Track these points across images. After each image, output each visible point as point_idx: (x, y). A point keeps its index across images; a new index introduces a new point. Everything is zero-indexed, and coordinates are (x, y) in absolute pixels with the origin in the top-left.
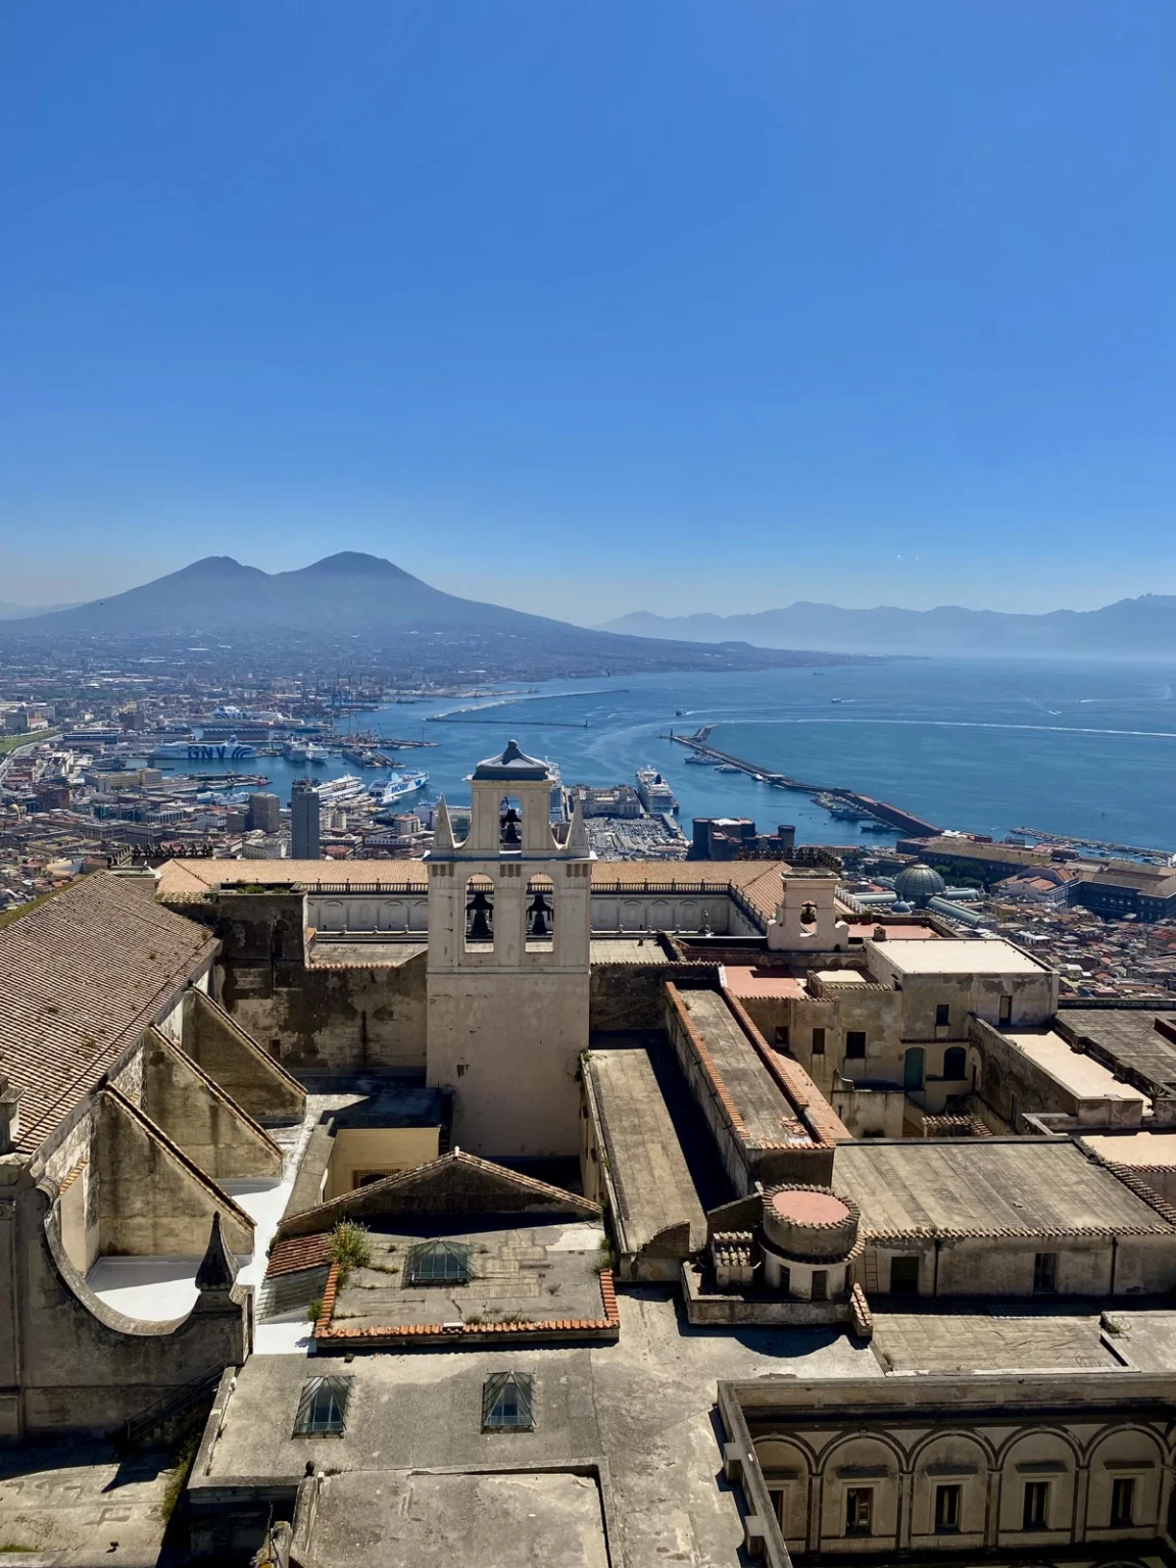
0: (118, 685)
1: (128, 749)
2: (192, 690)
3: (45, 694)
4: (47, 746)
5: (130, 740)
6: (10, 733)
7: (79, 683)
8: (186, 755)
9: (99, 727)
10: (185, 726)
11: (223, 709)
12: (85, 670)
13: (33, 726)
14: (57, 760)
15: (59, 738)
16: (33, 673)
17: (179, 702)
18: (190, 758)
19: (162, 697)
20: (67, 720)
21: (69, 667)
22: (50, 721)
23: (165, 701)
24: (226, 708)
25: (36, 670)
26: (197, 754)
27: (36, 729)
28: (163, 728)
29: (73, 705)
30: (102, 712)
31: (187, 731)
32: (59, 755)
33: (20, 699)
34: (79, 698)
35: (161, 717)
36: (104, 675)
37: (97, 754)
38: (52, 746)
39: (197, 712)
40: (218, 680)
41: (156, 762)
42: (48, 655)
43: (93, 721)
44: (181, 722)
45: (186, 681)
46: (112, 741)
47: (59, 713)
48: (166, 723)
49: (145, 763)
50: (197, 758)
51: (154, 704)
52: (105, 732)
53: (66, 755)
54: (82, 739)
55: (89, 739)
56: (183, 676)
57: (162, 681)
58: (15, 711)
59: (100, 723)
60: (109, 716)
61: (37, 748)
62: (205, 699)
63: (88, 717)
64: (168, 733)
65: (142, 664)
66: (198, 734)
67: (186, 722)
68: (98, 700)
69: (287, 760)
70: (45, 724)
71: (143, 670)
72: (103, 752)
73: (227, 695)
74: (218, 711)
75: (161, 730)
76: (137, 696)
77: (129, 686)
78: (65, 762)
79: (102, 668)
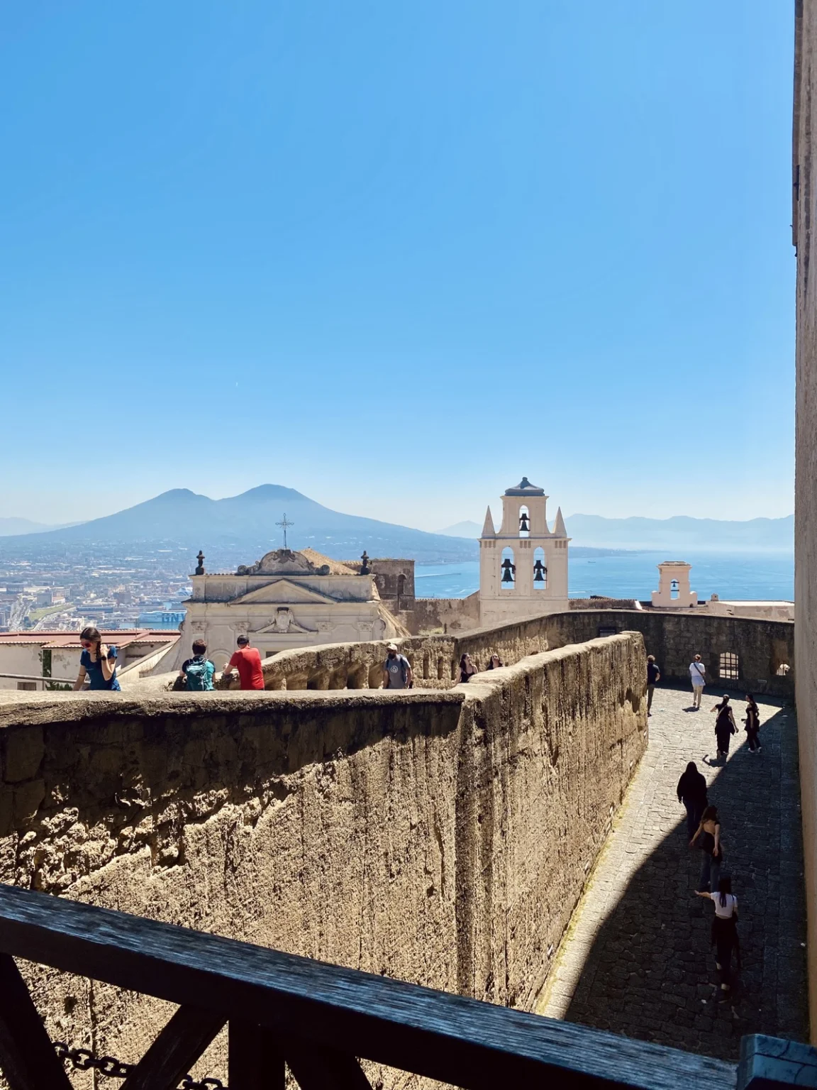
0: (113, 574)
1: (121, 616)
2: (161, 577)
3: (62, 582)
4: (66, 615)
5: (122, 611)
6: (40, 606)
7: (85, 574)
8: (160, 620)
9: (99, 602)
10: (158, 600)
11: (184, 589)
12: (89, 566)
13: (56, 602)
14: (74, 623)
15: (73, 609)
16: (53, 568)
17: (153, 585)
18: (163, 621)
19: (142, 582)
20: (78, 598)
21: (77, 564)
22: (67, 598)
23: (145, 585)
24: (186, 588)
25: (55, 566)
26: (168, 618)
27: (58, 604)
28: (144, 602)
29: (82, 588)
30: (102, 592)
31: (160, 604)
32: (75, 620)
33: (45, 584)
34: (85, 583)
35: (142, 595)
36: (100, 568)
37: (100, 620)
38: (69, 615)
39: (166, 592)
40: (180, 572)
41: (141, 624)
42: (63, 555)
43: (96, 598)
44: (156, 598)
45: (157, 572)
46: (109, 611)
47: (72, 593)
48: (146, 599)
49: (133, 625)
50: (168, 622)
51: (137, 587)
52: (104, 605)
53: (80, 620)
54: (90, 610)
55: (94, 610)
56: (155, 568)
57: (141, 572)
58: (43, 592)
59: (101, 600)
60: (106, 595)
61: (59, 616)
62: (172, 583)
63: (92, 596)
64: (148, 605)
65: (127, 561)
66: (168, 606)
67: (159, 598)
68: (100, 585)
70: (63, 600)
71: (128, 565)
72: (104, 618)
73: (186, 580)
74: (180, 590)
75: (142, 603)
76: (125, 582)
77: (120, 576)
78: (79, 624)
79: (100, 564)
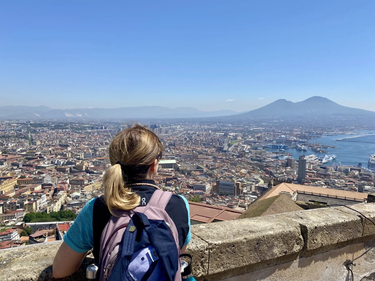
0: (257, 130)
1: (259, 145)
2: (274, 131)
3: (241, 131)
4: (241, 143)
5: (259, 143)
6: (234, 140)
7: (248, 129)
8: (272, 147)
9: (252, 139)
10: (272, 140)
11: (281, 136)
12: (250, 126)
13: (238, 138)
14: (243, 146)
15: (243, 141)
16: (239, 127)
17: (271, 134)
18: (273, 148)
19: (267, 133)
20: (245, 137)
21: (246, 125)
22: (242, 138)
23: (267, 134)
24: (282, 136)
25: (239, 126)
26: (274, 147)
27: (239, 139)
28: (267, 140)
29: (247, 134)
30: (253, 136)
31: (272, 141)
32: (244, 145)
33: (236, 132)
34: (248, 132)
35: (266, 137)
36: (253, 127)
37: (252, 146)
38: (242, 143)
39: (275, 136)
40: (280, 129)
41: (265, 148)
42: (242, 122)
43: (251, 138)
44: (271, 139)
45: (272, 129)
46: (255, 143)
47: (244, 136)
48: (267, 139)
49: (262, 148)
50: (274, 148)
51: (265, 134)
52: (253, 141)
53: (245, 145)
54: (249, 142)
55: (250, 142)
56: (272, 128)
57: (267, 129)
58: (235, 135)
59: (252, 138)
60: (254, 137)
61: (239, 144)
62: (277, 133)
63: (250, 137)
64: (268, 141)
65: (262, 125)
66: (275, 142)
67: (272, 139)
68: (252, 133)
69: (297, 149)
70: (241, 138)
71: (262, 126)
72: (253, 145)
73: (282, 132)
74: (280, 136)
75: (266, 141)
76: (261, 132)
77: (259, 130)
78: (245, 147)
79: (253, 126)
